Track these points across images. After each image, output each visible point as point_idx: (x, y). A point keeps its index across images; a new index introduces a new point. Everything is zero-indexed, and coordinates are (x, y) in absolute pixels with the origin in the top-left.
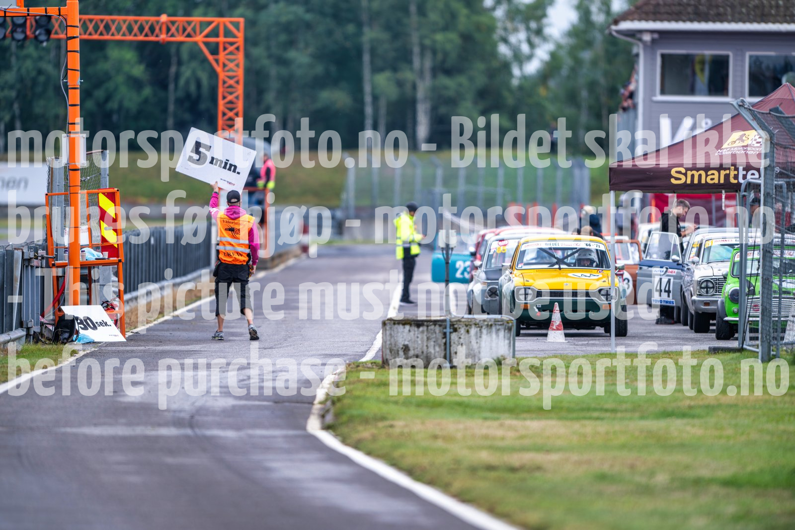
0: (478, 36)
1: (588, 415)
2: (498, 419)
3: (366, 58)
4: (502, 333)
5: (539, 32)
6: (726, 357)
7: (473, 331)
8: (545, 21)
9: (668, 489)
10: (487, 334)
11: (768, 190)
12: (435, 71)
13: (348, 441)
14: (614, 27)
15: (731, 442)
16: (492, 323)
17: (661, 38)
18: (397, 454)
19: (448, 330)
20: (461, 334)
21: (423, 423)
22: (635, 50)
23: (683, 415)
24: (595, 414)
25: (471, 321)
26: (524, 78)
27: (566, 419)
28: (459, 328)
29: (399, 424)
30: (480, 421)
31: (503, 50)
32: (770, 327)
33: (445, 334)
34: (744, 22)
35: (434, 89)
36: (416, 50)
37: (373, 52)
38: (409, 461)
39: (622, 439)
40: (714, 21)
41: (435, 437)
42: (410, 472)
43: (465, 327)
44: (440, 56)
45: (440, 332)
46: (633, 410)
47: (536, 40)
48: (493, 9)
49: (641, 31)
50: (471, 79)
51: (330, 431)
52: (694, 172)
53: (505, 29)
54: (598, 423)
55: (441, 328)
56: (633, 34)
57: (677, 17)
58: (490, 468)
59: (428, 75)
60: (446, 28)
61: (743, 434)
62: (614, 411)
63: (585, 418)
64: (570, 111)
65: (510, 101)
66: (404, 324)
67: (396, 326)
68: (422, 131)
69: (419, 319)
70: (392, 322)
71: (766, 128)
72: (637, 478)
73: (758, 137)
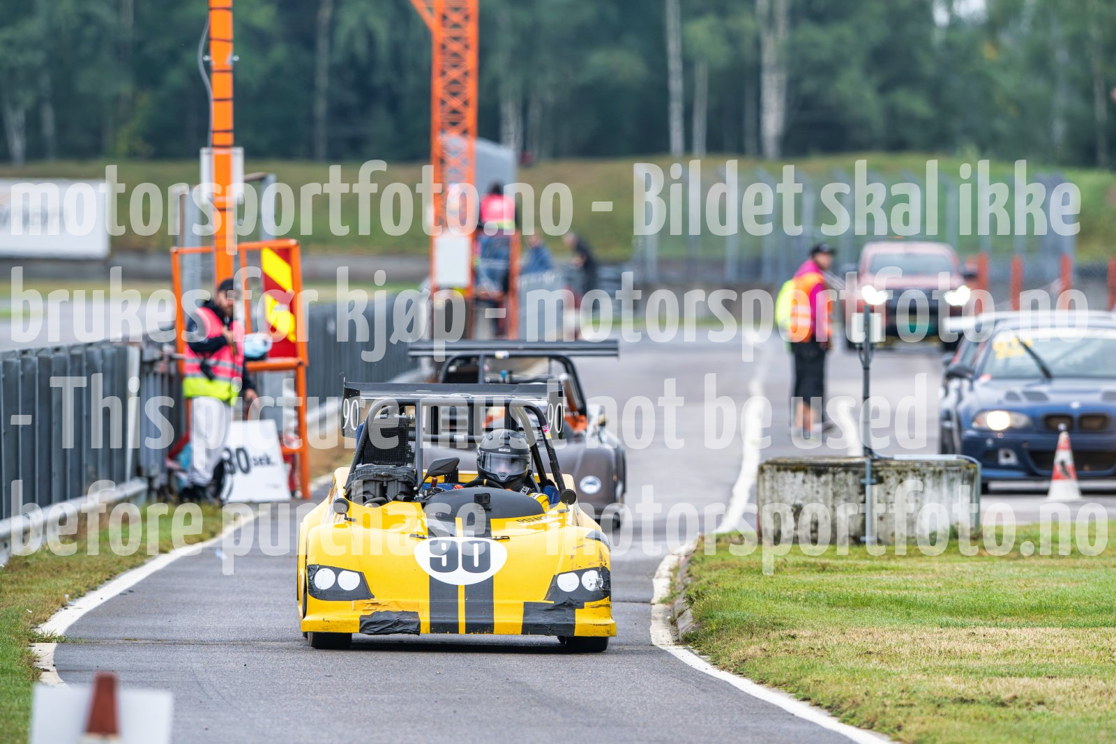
4: (958, 486)
10: (933, 487)
13: (724, 664)
16: (942, 468)
18: (808, 681)
19: (867, 480)
20: (891, 487)
25: (906, 466)
28: (888, 477)
29: (804, 633)
33: (863, 486)
43: (896, 475)
50: (860, 29)
51: (691, 646)
59: (782, 23)
64: (1038, 87)
65: (929, 68)
66: (794, 471)
67: (782, 473)
68: (773, 122)
69: (819, 461)
70: (775, 467)
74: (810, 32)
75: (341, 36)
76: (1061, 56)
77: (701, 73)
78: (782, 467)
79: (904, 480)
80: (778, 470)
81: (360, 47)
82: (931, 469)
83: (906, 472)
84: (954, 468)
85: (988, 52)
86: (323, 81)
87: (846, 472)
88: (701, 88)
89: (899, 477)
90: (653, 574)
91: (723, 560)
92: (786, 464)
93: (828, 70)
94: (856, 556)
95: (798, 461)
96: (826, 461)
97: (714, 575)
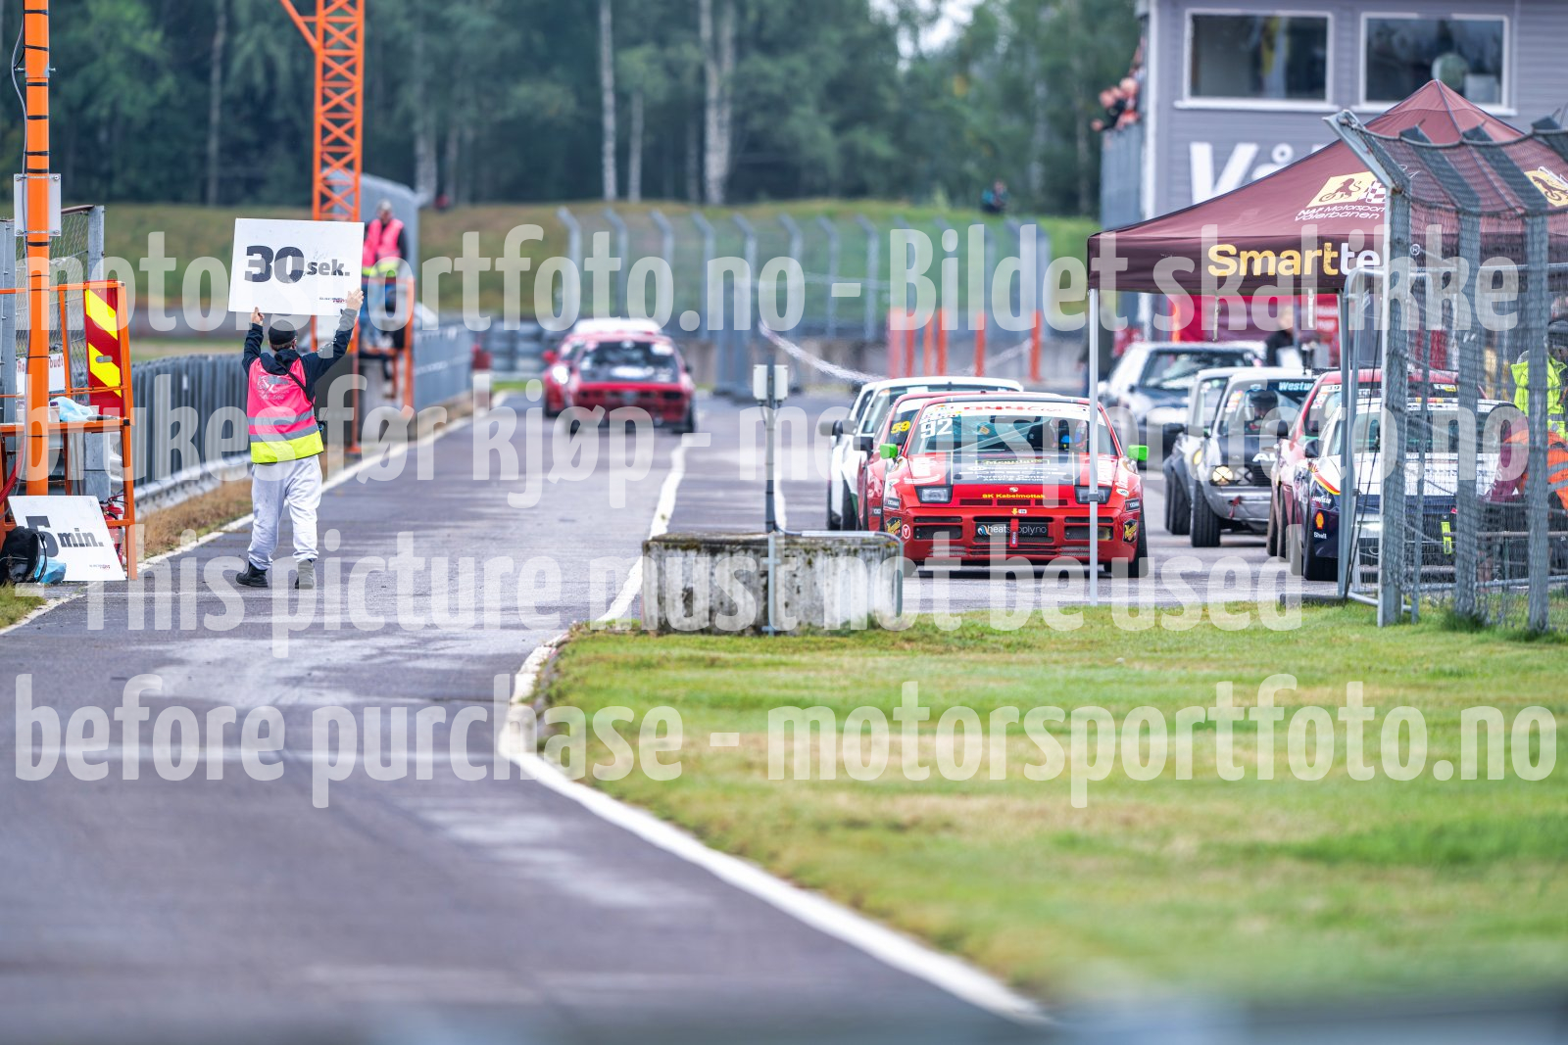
3: (605, 18)
4: (876, 568)
6: (1313, 615)
7: (820, 561)
9: (1194, 866)
12: (741, 45)
16: (858, 547)
18: (674, 798)
20: (797, 569)
22: (1140, 8)
25: (815, 544)
26: (920, 58)
28: (794, 557)
32: (1399, 557)
33: (765, 567)
35: (739, 81)
36: (706, 2)
37: (618, 6)
38: (699, 811)
41: (748, 766)
42: (700, 832)
43: (804, 555)
44: (752, 16)
45: (755, 564)
50: (814, 61)
55: (758, 556)
58: (854, 824)
59: (728, 52)
64: (1012, 125)
65: (893, 105)
66: (685, 549)
67: (671, 551)
68: (717, 164)
69: (714, 538)
70: (663, 544)
71: (1394, 167)
72: (1136, 845)
73: (1377, 186)
74: (759, 63)
75: (237, 64)
76: (1040, 91)
77: (637, 109)
78: (671, 545)
79: (813, 560)
80: (667, 548)
81: (259, 77)
82: (845, 547)
83: (816, 551)
84: (872, 547)
85: (957, 86)
86: (215, 116)
87: (746, 550)
88: (638, 125)
89: (808, 557)
90: (518, 669)
91: (596, 652)
92: (675, 541)
93: (779, 106)
94: (756, 649)
95: (689, 537)
96: (723, 537)
97: (584, 669)
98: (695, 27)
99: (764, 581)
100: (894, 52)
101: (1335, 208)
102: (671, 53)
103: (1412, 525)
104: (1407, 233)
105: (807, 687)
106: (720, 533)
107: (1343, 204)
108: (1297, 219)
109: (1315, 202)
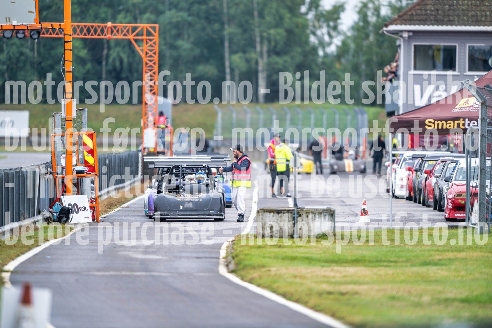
0: (296, 31)
1: (381, 264)
2: (329, 266)
3: (226, 44)
4: (327, 217)
5: (335, 28)
7: (311, 216)
8: (339, 21)
9: (430, 304)
10: (319, 218)
11: (483, 133)
12: (269, 53)
13: (245, 279)
14: (385, 29)
15: (464, 279)
16: (322, 211)
17: (414, 35)
18: (275, 286)
19: (296, 216)
20: (304, 218)
21: (287, 269)
22: (398, 43)
23: (436, 264)
24: (385, 264)
25: (309, 210)
26: (326, 56)
27: (369, 266)
28: (303, 214)
29: (273, 269)
30: (320, 268)
31: (313, 39)
32: (484, 214)
33: (294, 218)
34: (466, 25)
35: (269, 64)
36: (258, 39)
37: (231, 41)
38: (283, 290)
39: (402, 278)
40: (447, 25)
41: (295, 277)
43: (305, 214)
44: (273, 44)
45: (291, 217)
46: (407, 261)
47: (333, 33)
48: (307, 14)
49: (402, 31)
50: (292, 58)
51: (234, 273)
52: (439, 122)
53: (314, 26)
54: (387, 268)
55: (292, 214)
56: (396, 33)
57: (424, 22)
58: (330, 293)
59: (265, 55)
60: (277, 26)
61: (471, 274)
62: (396, 262)
63: (379, 266)
65: (317, 71)
66: (270, 212)
67: (265, 213)
69: (278, 209)
70: (263, 211)
71: (482, 96)
72: (412, 298)
73: (476, 101)
74: (275, 59)
75: (111, 60)
76: (363, 67)
77: (237, 73)
78: (265, 211)
79: (308, 215)
81: (118, 64)
82: (318, 211)
83: (309, 213)
84: (326, 211)
85: (337, 66)
86: (104, 76)
87: (288, 213)
88: (237, 78)
90: (220, 249)
92: (267, 210)
95: (271, 209)
96: (281, 209)
97: (242, 249)
98: (255, 47)
99: (293, 222)
100: (317, 54)
101: (464, 108)
102: (247, 55)
103: (488, 204)
104: (486, 116)
105: (309, 253)
106: (280, 207)
107: (466, 107)
108: (452, 112)
109: (457, 106)
